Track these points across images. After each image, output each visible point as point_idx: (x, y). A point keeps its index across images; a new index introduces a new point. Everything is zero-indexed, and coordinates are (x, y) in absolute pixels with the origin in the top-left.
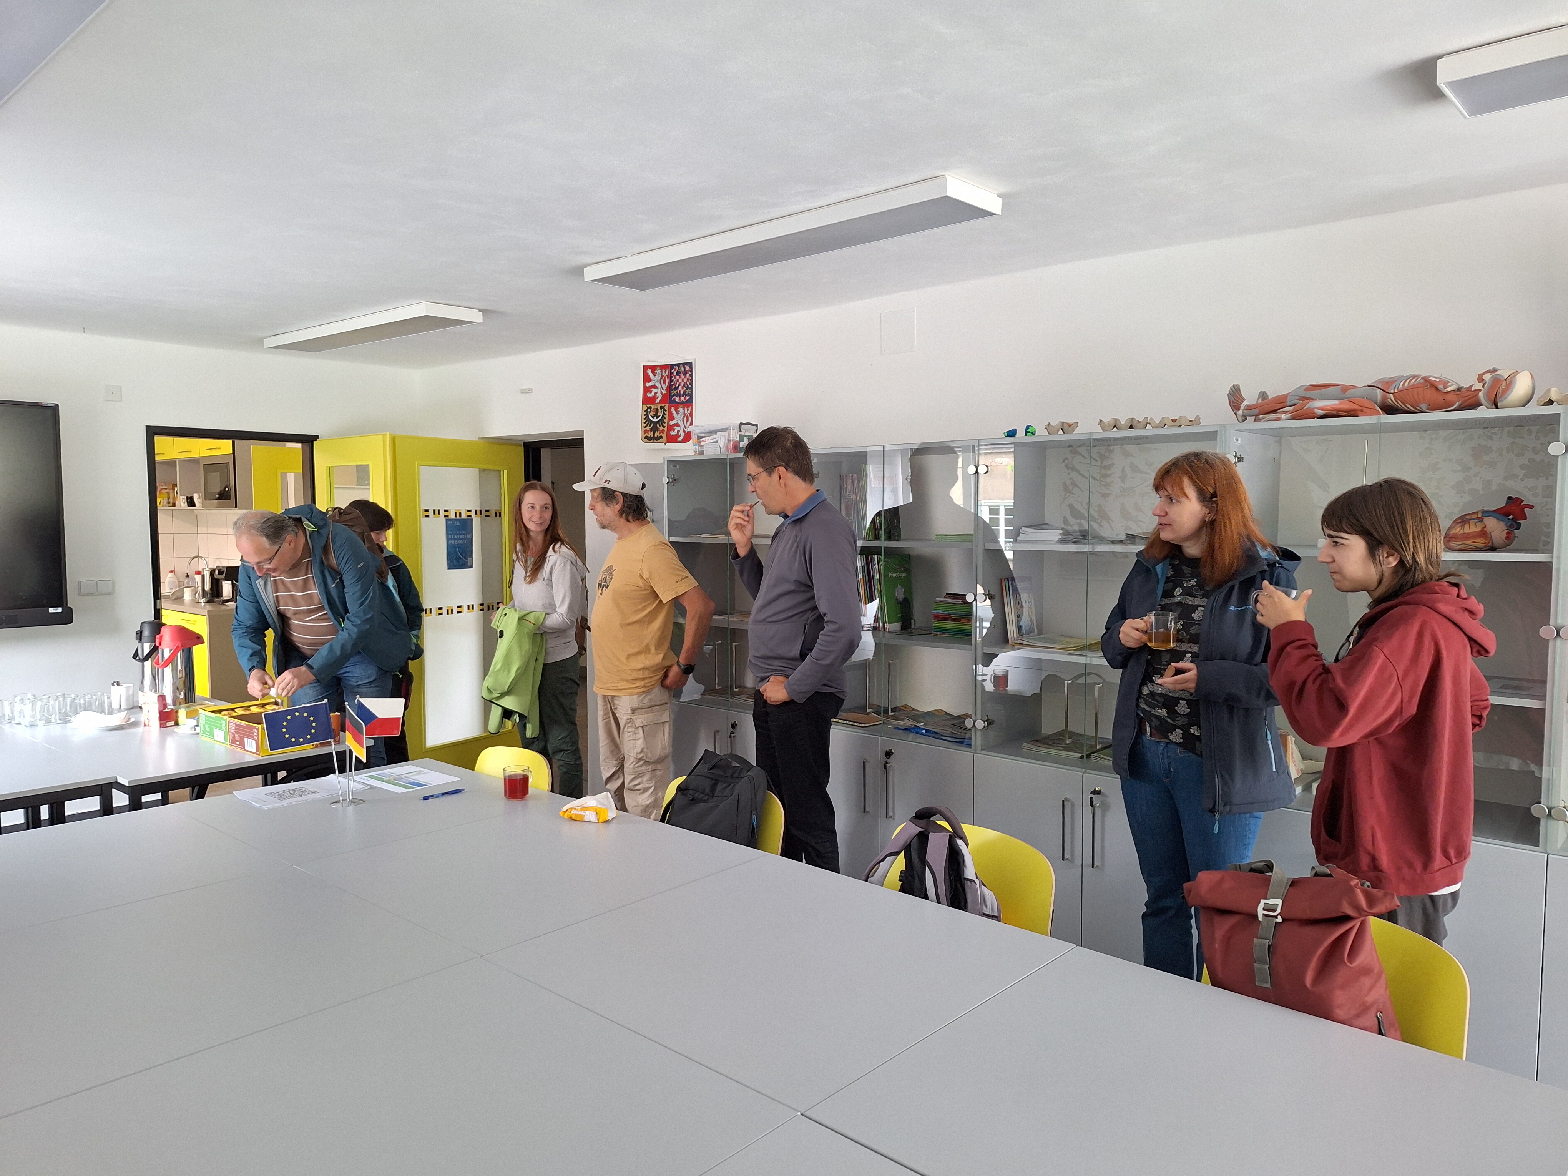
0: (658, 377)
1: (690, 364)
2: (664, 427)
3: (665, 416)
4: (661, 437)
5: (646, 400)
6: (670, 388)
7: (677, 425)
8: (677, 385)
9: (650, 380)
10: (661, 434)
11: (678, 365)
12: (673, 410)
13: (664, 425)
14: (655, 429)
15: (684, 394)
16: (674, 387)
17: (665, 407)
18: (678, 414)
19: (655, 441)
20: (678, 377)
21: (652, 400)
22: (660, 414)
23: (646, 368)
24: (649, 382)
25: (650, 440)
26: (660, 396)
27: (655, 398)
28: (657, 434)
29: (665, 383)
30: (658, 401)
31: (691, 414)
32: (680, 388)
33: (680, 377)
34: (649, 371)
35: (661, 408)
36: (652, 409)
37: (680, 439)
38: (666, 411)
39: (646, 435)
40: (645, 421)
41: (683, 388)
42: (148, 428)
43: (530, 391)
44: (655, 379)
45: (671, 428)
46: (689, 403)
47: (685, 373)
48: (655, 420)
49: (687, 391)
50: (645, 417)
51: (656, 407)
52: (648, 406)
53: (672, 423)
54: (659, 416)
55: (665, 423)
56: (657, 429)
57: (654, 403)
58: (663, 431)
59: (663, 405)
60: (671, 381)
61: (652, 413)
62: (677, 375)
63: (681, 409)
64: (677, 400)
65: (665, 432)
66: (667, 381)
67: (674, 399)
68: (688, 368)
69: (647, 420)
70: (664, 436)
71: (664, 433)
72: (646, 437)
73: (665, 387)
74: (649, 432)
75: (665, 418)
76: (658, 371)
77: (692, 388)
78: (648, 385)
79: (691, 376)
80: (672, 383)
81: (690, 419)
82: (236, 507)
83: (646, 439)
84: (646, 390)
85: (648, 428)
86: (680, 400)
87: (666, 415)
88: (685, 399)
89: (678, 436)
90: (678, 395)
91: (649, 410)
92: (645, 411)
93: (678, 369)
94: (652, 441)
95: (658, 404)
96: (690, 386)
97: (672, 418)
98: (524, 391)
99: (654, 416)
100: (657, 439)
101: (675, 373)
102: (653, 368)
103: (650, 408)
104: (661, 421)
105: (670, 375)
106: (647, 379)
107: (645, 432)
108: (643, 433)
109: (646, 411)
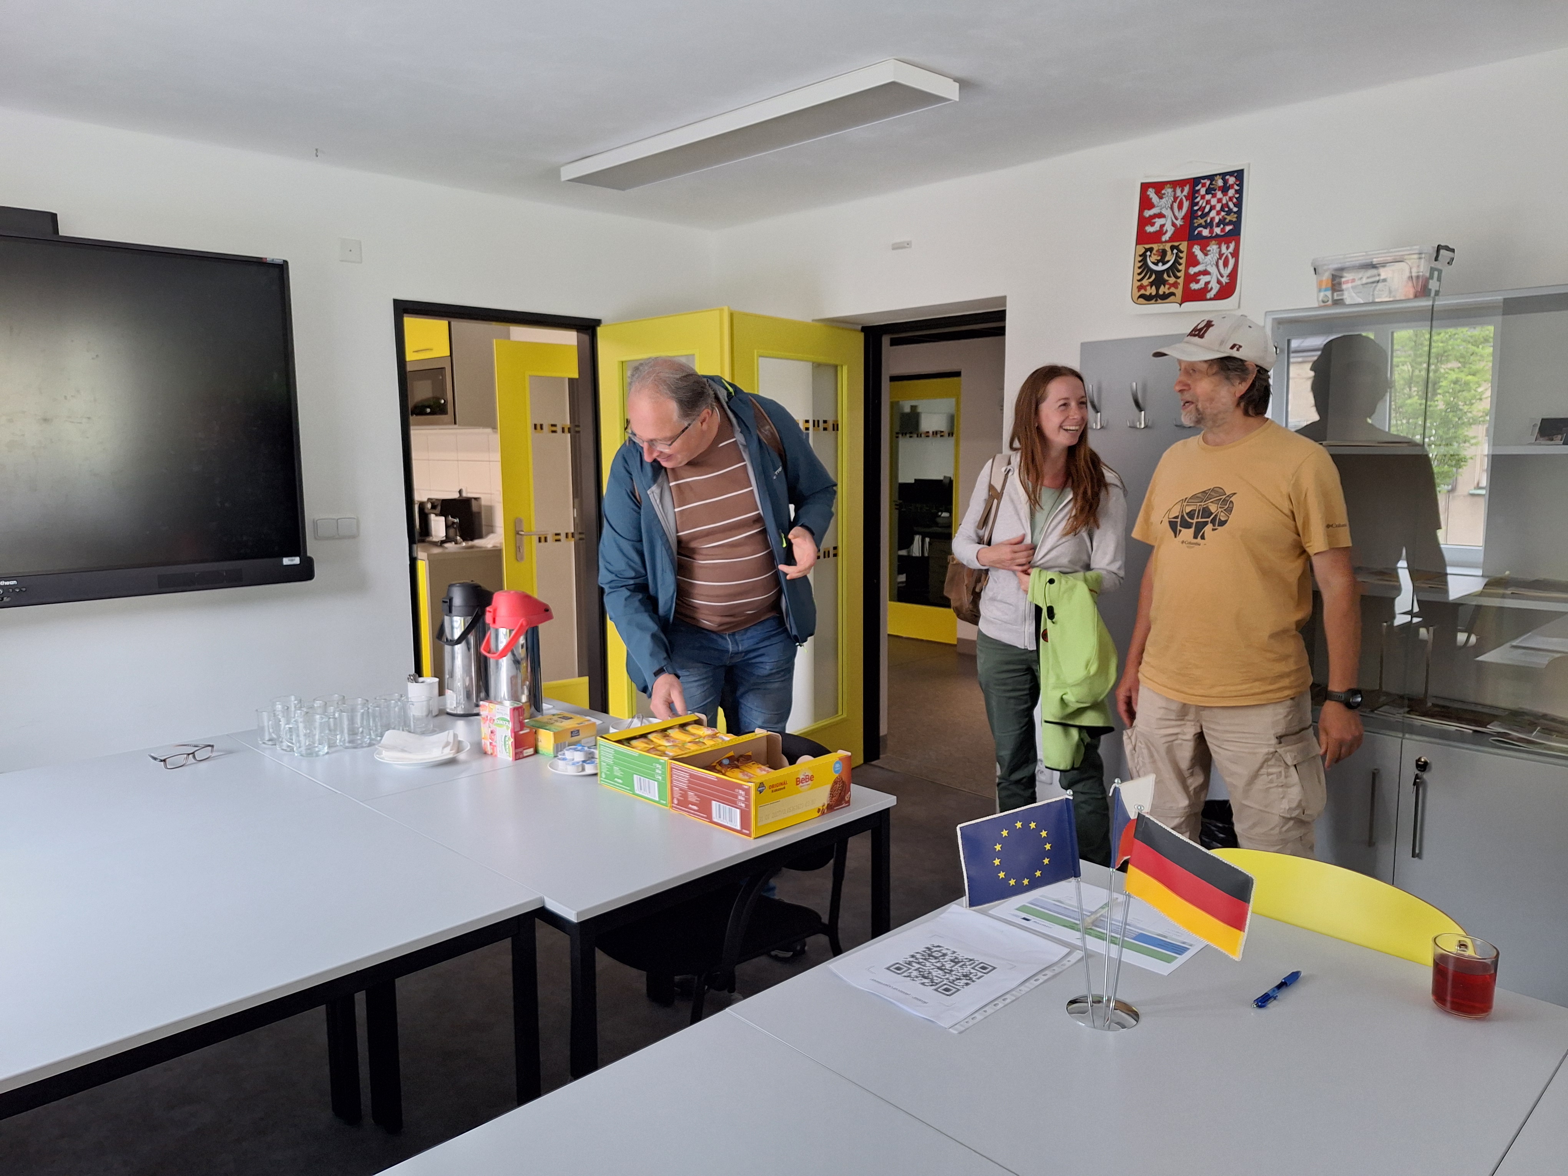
0: (1168, 200)
1: (1239, 175)
2: (1178, 278)
3: (1181, 261)
4: (1173, 294)
5: (1142, 237)
6: (1191, 215)
7: (1206, 273)
8: (1207, 210)
9: (1151, 206)
10: (1173, 290)
11: (1211, 178)
12: (1196, 250)
13: (1179, 274)
14: (1159, 280)
15: (1222, 222)
16: (1200, 213)
17: (1181, 247)
18: (1206, 255)
19: (1159, 301)
20: (1208, 197)
21: (1157, 237)
22: (1171, 258)
23: (1145, 187)
24: (1149, 209)
25: (1151, 300)
26: (1170, 230)
27: (1161, 232)
28: (1162, 290)
29: (1180, 207)
30: (1166, 237)
31: (1236, 254)
32: (1213, 214)
33: (1214, 196)
34: (1151, 193)
35: (1172, 248)
36: (1154, 252)
37: (1210, 295)
38: (1182, 252)
39: (1142, 292)
40: (1140, 271)
41: (1218, 213)
42: (397, 302)
43: (907, 245)
44: (1161, 204)
45: (1194, 278)
46: (1234, 235)
47: (1225, 189)
48: (1160, 267)
49: (1228, 218)
50: (1140, 264)
51: (1161, 247)
52: (1147, 246)
53: (1192, 270)
54: (1168, 261)
55: (1179, 271)
56: (1164, 282)
57: (1159, 241)
58: (1175, 285)
59: (1176, 244)
60: (1193, 204)
61: (1155, 258)
62: (1208, 192)
63: (1213, 248)
64: (1206, 232)
65: (1181, 287)
66: (1186, 204)
67: (1200, 233)
68: (1231, 180)
69: (1144, 268)
70: (1179, 292)
71: (1176, 288)
72: (1141, 296)
73: (1181, 214)
74: (1149, 288)
75: (1180, 264)
76: (1168, 191)
77: (1239, 213)
78: (1147, 213)
79: (1240, 192)
80: (1196, 208)
81: (1232, 262)
82: (455, 423)
83: (1141, 300)
84: (1143, 222)
85: (1145, 282)
86: (1211, 232)
87: (1181, 258)
88: (1223, 230)
89: (1206, 289)
90: (1209, 225)
91: (1148, 253)
92: (1140, 256)
93: (1211, 184)
94: (1153, 301)
95: (1166, 242)
96: (1235, 209)
97: (1193, 261)
98: (897, 247)
99: (1159, 261)
100: (1165, 297)
101: (1203, 191)
102: (1159, 187)
103: (1151, 250)
104: (1173, 269)
105: (1192, 196)
106: (1145, 203)
107: (1140, 288)
108: (1135, 290)
109: (1144, 255)
